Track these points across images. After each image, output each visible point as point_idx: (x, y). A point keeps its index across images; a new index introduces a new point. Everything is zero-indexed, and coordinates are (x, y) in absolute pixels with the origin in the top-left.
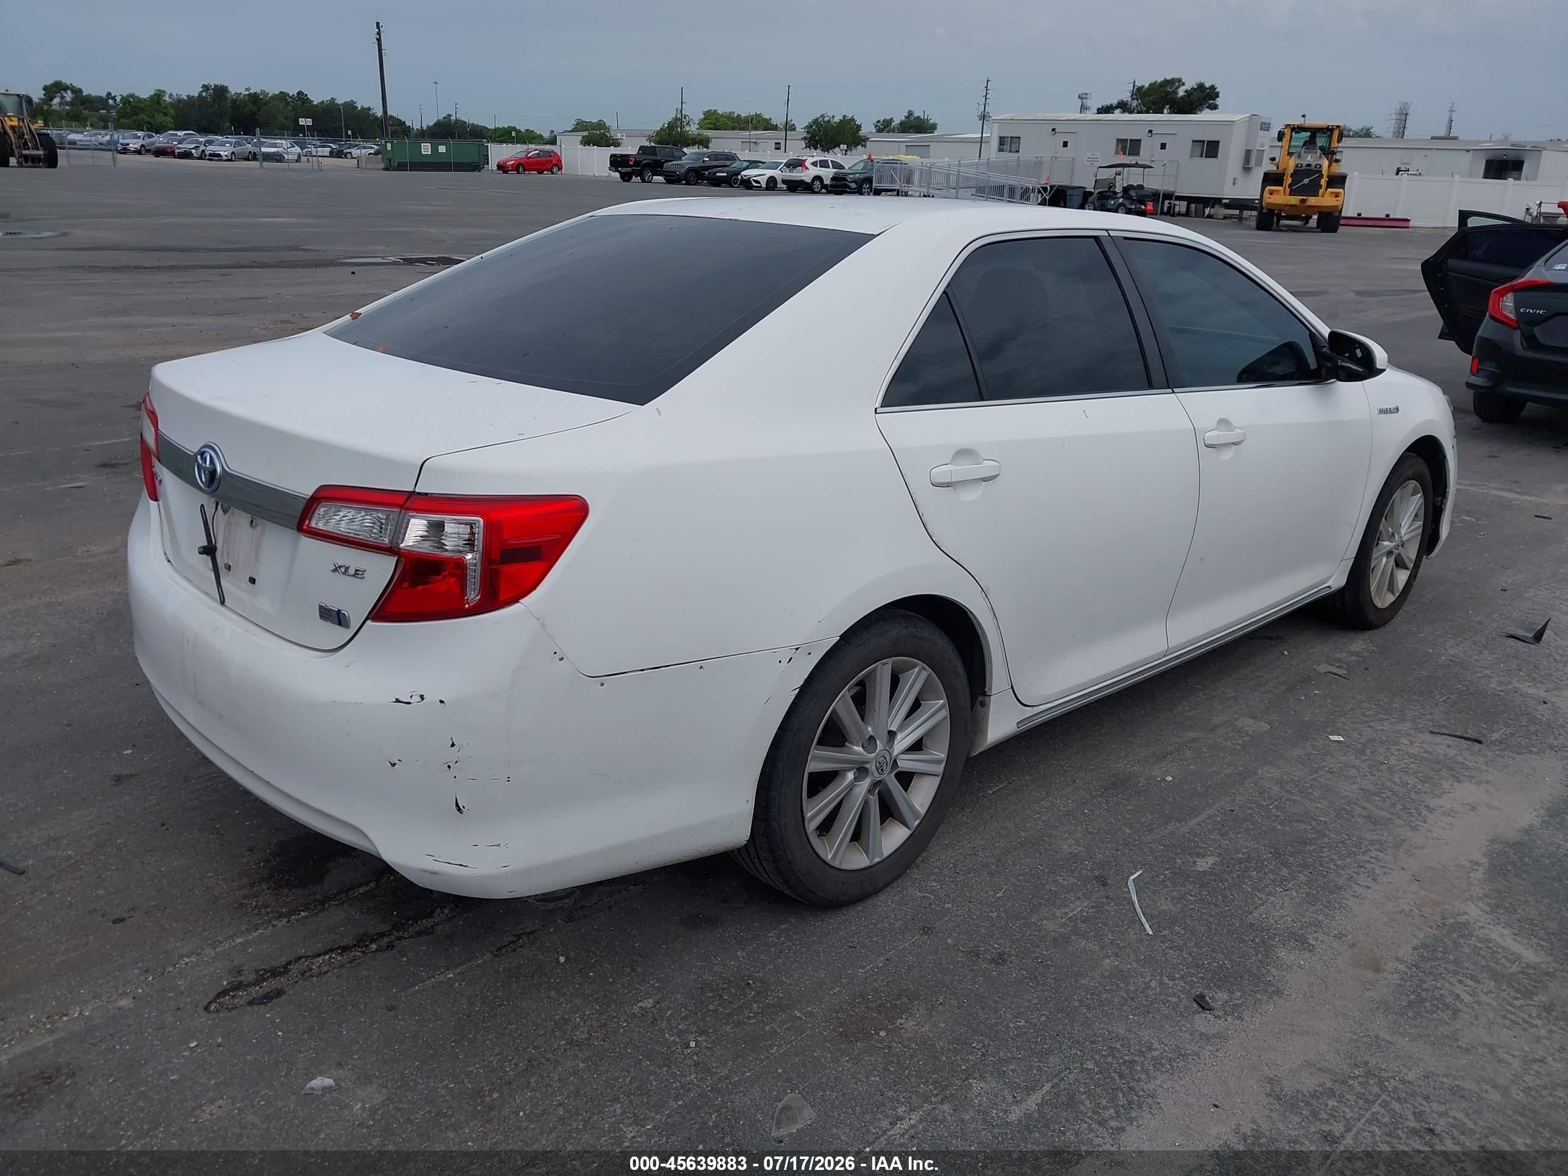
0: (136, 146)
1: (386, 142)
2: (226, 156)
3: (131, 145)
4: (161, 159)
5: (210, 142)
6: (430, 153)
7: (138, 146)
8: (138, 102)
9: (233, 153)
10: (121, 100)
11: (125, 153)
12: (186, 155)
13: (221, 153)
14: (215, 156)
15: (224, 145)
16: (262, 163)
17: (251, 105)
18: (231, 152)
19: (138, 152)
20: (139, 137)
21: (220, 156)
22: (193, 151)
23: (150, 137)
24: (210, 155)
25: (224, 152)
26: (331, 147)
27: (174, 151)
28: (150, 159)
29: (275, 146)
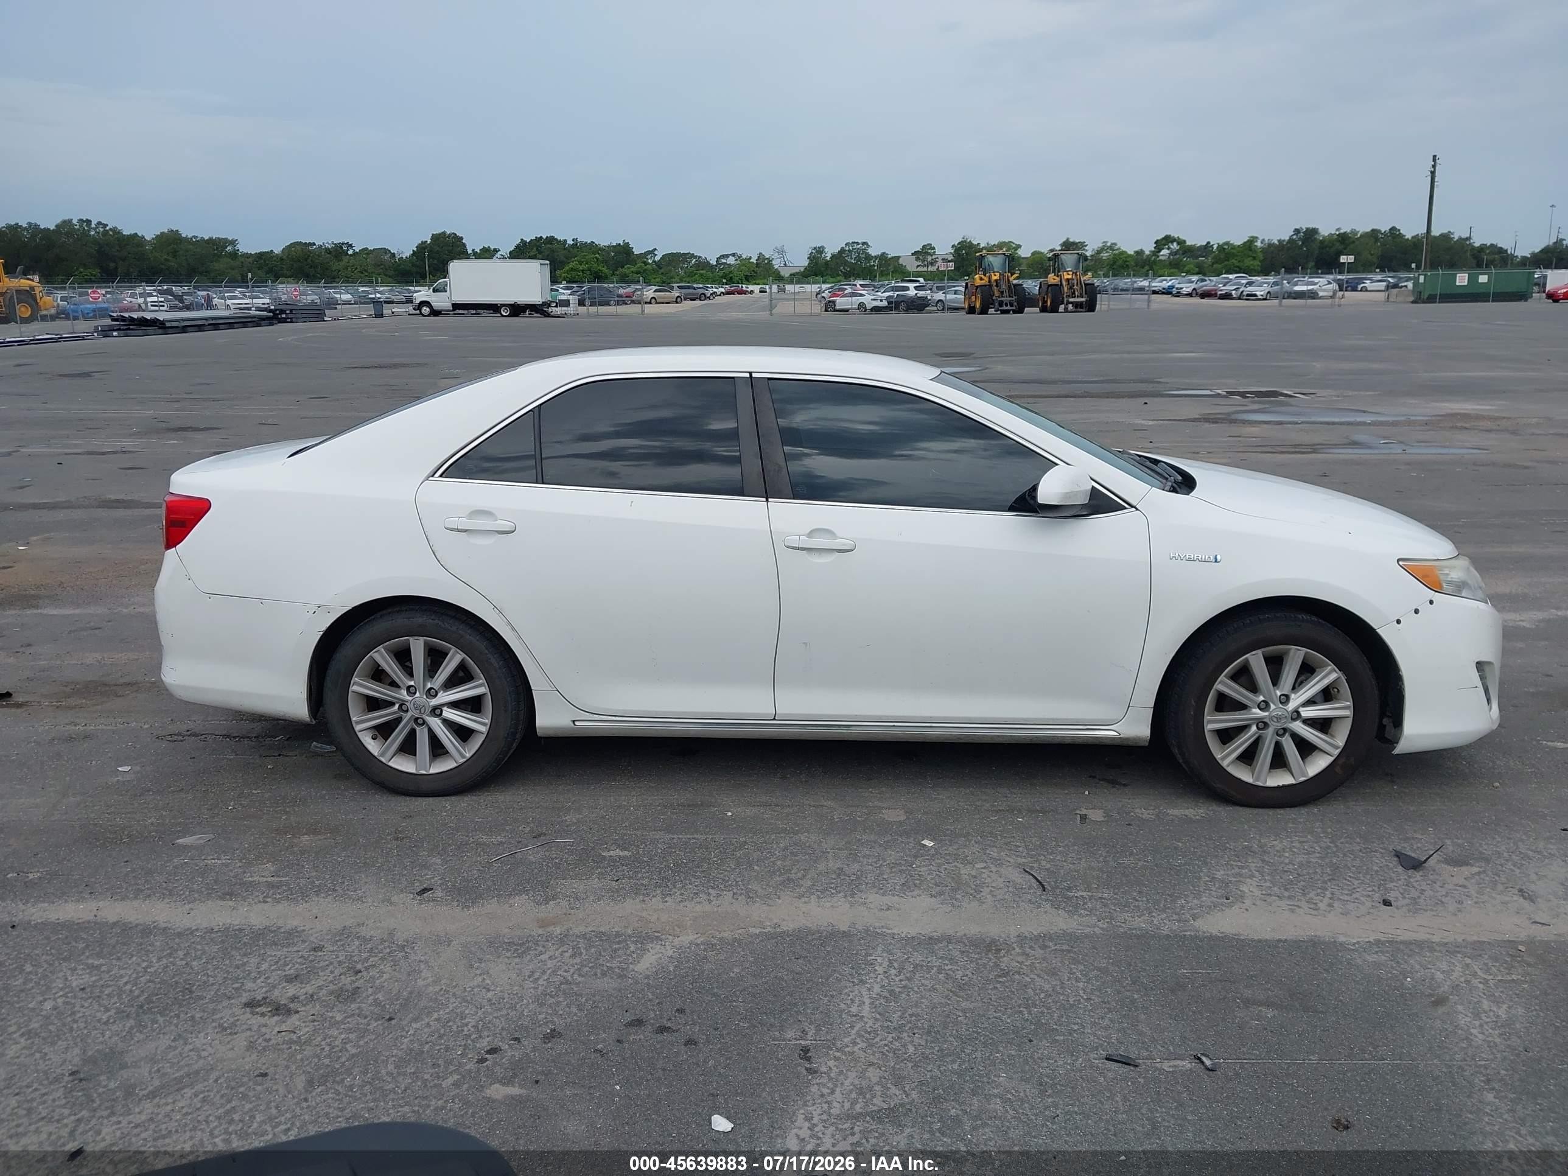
0: (1188, 290)
1: (1419, 275)
2: (1262, 295)
3: (1184, 289)
4: (1205, 301)
5: (1250, 284)
6: (1457, 284)
7: (1190, 290)
8: (1232, 248)
9: (1269, 292)
10: (1217, 248)
11: (1178, 296)
12: (1227, 296)
13: (1258, 293)
14: (1252, 296)
15: (1261, 286)
16: (1281, 302)
17: (1338, 244)
18: (1266, 291)
19: (1190, 295)
20: (1193, 282)
21: (1255, 295)
22: (1234, 292)
23: (1203, 280)
24: (1248, 295)
25: (1260, 292)
26: (1389, 281)
27: (1216, 294)
28: (1196, 300)
29: (1308, 284)
